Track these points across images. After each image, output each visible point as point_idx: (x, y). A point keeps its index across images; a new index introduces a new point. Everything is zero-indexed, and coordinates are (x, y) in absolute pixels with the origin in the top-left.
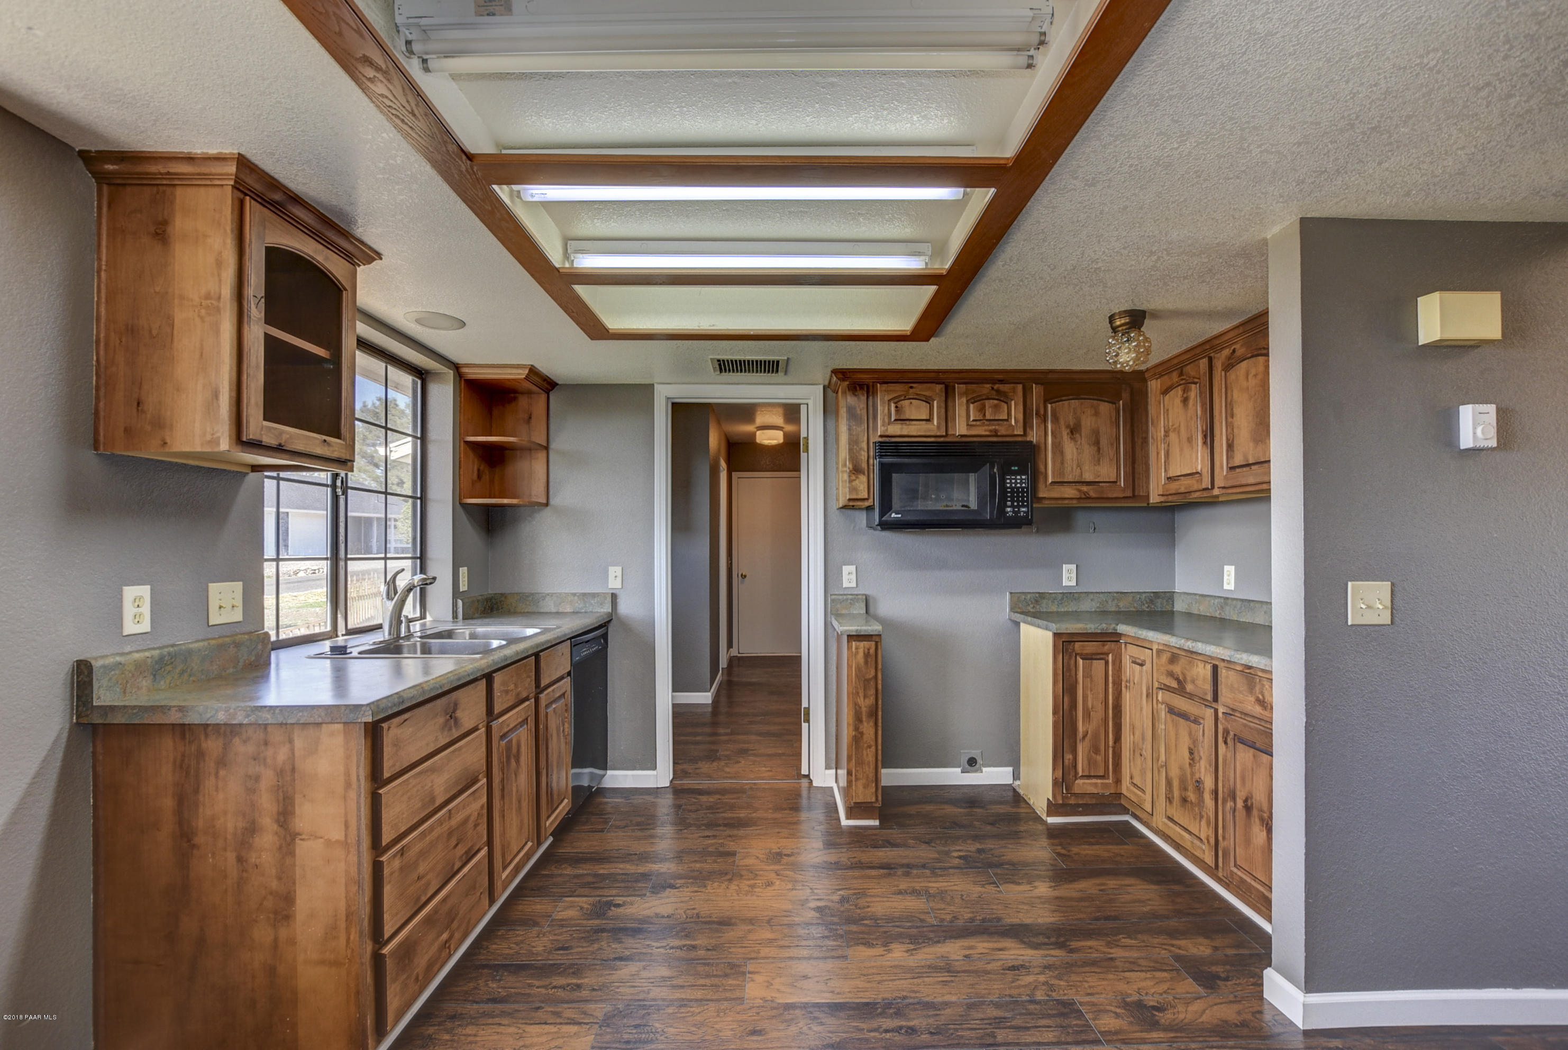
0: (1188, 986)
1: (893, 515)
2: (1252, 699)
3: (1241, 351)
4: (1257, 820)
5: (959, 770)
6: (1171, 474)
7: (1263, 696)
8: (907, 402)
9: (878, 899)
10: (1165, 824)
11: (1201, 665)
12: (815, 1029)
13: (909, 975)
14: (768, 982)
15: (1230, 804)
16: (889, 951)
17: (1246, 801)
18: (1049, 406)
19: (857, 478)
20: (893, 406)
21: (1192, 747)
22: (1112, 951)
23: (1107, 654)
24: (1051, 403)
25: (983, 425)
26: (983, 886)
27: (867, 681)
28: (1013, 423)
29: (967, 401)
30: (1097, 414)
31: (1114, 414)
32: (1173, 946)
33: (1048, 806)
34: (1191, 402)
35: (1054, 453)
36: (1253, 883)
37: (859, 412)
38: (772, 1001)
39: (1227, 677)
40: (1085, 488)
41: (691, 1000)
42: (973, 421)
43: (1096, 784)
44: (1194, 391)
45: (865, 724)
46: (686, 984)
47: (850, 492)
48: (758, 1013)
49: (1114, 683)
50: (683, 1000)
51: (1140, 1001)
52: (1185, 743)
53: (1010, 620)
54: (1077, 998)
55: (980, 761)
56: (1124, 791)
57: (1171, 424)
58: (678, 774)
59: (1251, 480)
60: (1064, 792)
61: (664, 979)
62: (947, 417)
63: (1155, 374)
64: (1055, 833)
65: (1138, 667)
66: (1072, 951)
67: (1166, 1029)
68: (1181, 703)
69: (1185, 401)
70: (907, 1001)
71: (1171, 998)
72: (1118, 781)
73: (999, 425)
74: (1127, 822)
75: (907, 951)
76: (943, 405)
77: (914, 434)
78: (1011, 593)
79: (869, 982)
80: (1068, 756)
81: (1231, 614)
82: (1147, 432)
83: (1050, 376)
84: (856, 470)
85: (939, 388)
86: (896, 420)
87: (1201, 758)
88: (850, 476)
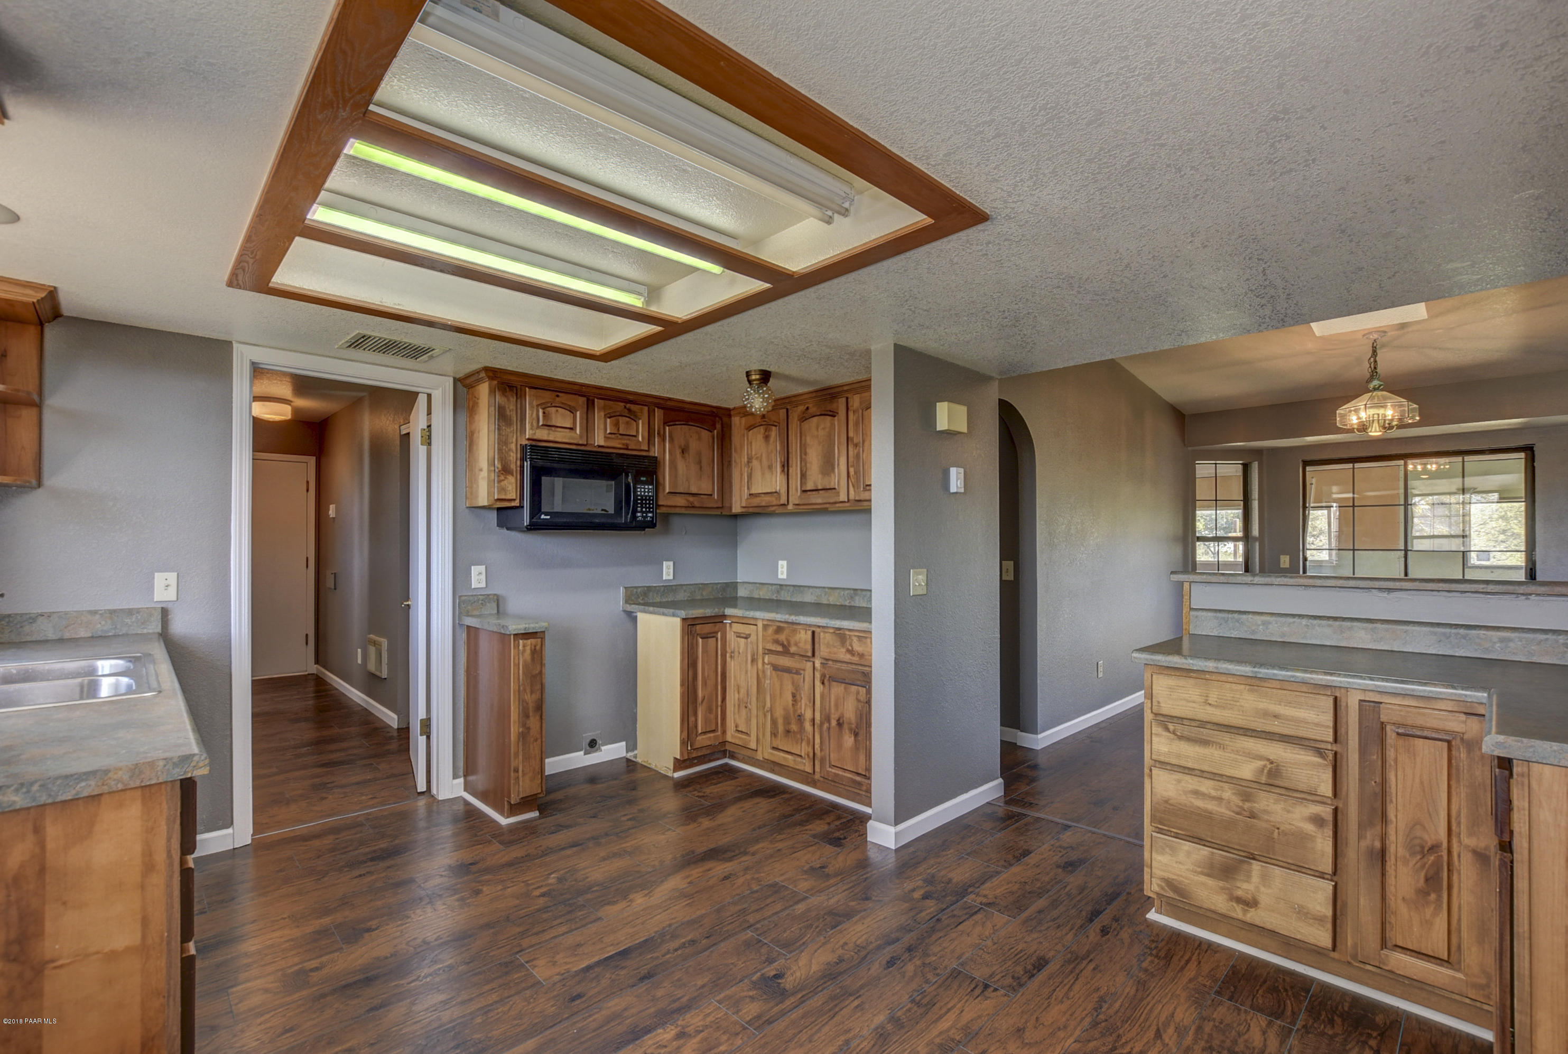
0: (829, 849)
1: (543, 517)
2: (844, 650)
3: (813, 410)
4: (847, 731)
5: (582, 753)
6: (753, 491)
7: (852, 647)
8: (553, 409)
9: (590, 870)
10: (771, 754)
11: (803, 632)
12: (622, 973)
13: (660, 910)
14: (550, 961)
15: (826, 726)
16: (631, 901)
17: (838, 720)
18: (667, 428)
19: (506, 478)
20: (541, 411)
21: (794, 691)
22: (776, 845)
23: (717, 633)
24: (669, 426)
25: (617, 438)
26: (663, 834)
27: (534, 677)
28: (640, 439)
29: (605, 415)
30: (700, 439)
31: (711, 441)
32: (806, 830)
33: (675, 764)
34: (772, 439)
35: (670, 468)
36: (844, 774)
37: (508, 413)
38: (568, 972)
39: (825, 638)
40: (691, 499)
41: (492, 1005)
42: (610, 433)
43: (710, 737)
44: (774, 432)
45: (532, 718)
46: (473, 996)
47: (499, 492)
48: (564, 985)
49: (722, 655)
50: (482, 1008)
51: (811, 867)
52: (789, 689)
53: (625, 611)
54: (777, 880)
55: (599, 742)
56: (729, 738)
57: (753, 453)
58: (258, 826)
59: (820, 501)
60: (689, 748)
61: (444, 1002)
62: (588, 428)
63: (740, 413)
64: (682, 785)
65: (743, 640)
66: (753, 854)
67: (836, 875)
68: (785, 661)
69: (767, 438)
70: (673, 927)
71: (825, 859)
72: (724, 732)
73: (629, 440)
74: (726, 764)
75: (646, 895)
76: (585, 416)
77: (560, 440)
78: (625, 588)
79: (634, 927)
80: (692, 719)
81: (785, 596)
82: (730, 456)
83: (669, 403)
84: (505, 471)
85: (582, 400)
86: (543, 425)
87: (801, 698)
88: (498, 476)
